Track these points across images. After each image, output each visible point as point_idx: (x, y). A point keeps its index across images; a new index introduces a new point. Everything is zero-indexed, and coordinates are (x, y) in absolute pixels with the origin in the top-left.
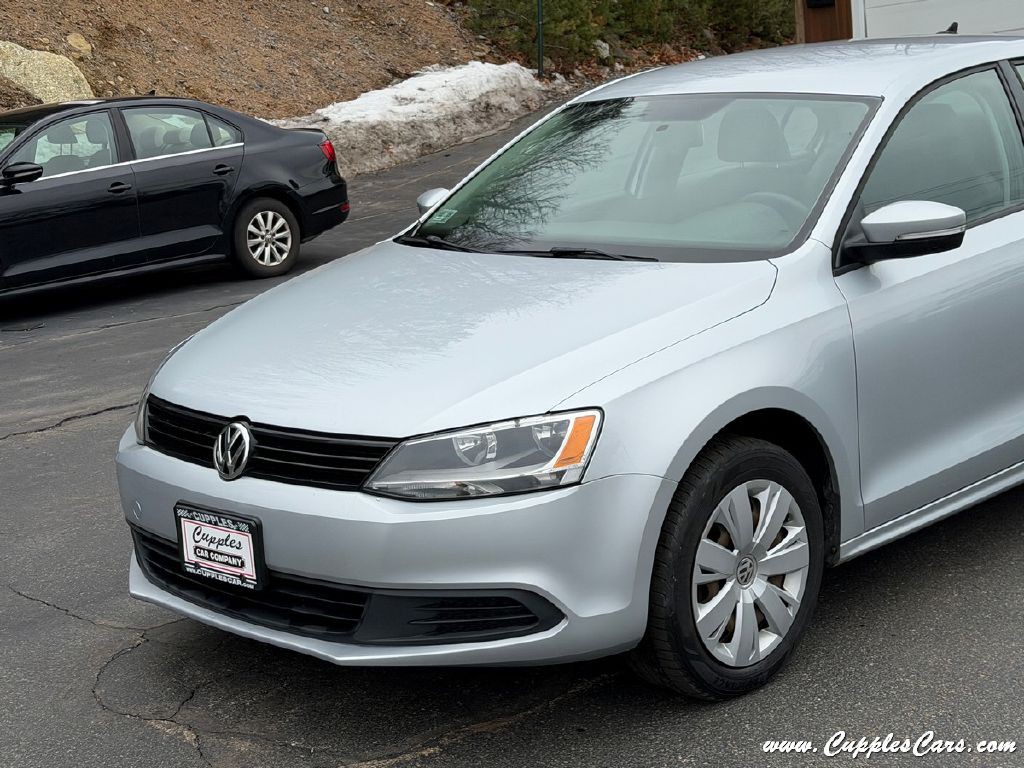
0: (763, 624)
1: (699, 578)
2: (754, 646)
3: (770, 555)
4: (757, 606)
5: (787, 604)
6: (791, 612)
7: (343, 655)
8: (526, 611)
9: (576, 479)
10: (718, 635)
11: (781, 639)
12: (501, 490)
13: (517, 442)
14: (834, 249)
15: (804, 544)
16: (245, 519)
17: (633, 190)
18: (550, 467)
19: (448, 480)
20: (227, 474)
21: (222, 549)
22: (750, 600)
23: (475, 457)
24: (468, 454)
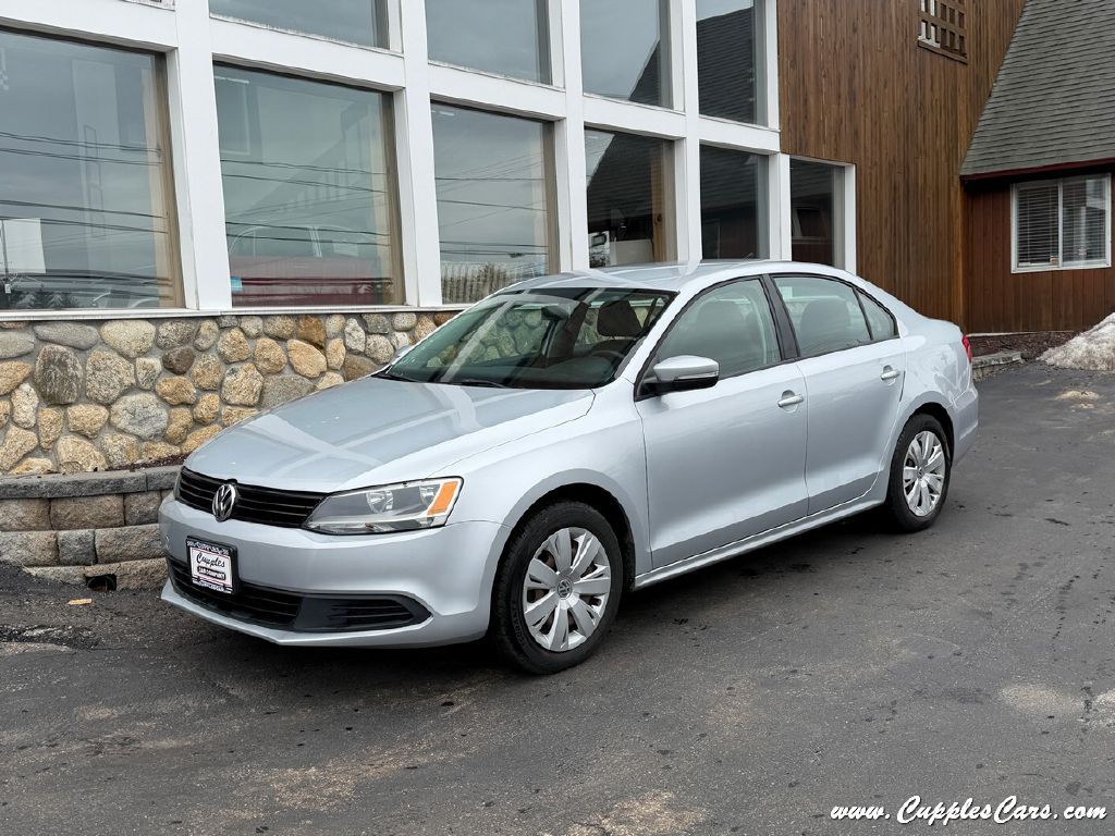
0: (573, 627)
1: (528, 584)
2: (565, 639)
3: (582, 580)
4: (570, 613)
5: (592, 617)
6: (595, 623)
7: (282, 638)
8: (404, 610)
9: (442, 522)
10: (539, 626)
11: (585, 639)
12: (392, 529)
13: (408, 497)
14: (636, 385)
15: (607, 578)
16: (228, 547)
17: (544, 352)
18: (424, 515)
19: (360, 522)
20: (221, 517)
21: (214, 567)
22: (565, 608)
23: (380, 507)
24: (376, 505)
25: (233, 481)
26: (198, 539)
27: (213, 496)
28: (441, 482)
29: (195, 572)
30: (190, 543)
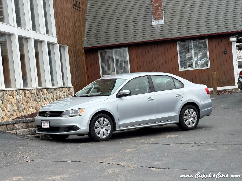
3: (105, 127)
5: (107, 133)
7: (57, 133)
8: (76, 128)
9: (81, 115)
10: (98, 133)
12: (73, 116)
13: (76, 112)
14: (117, 95)
15: (110, 127)
16: (48, 121)
18: (78, 114)
20: (47, 117)
21: (46, 125)
22: (102, 131)
23: (72, 113)
24: (71, 113)
25: (49, 111)
26: (43, 121)
27: (45, 114)
28: (81, 109)
29: (43, 126)
30: (42, 121)
